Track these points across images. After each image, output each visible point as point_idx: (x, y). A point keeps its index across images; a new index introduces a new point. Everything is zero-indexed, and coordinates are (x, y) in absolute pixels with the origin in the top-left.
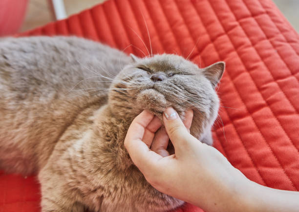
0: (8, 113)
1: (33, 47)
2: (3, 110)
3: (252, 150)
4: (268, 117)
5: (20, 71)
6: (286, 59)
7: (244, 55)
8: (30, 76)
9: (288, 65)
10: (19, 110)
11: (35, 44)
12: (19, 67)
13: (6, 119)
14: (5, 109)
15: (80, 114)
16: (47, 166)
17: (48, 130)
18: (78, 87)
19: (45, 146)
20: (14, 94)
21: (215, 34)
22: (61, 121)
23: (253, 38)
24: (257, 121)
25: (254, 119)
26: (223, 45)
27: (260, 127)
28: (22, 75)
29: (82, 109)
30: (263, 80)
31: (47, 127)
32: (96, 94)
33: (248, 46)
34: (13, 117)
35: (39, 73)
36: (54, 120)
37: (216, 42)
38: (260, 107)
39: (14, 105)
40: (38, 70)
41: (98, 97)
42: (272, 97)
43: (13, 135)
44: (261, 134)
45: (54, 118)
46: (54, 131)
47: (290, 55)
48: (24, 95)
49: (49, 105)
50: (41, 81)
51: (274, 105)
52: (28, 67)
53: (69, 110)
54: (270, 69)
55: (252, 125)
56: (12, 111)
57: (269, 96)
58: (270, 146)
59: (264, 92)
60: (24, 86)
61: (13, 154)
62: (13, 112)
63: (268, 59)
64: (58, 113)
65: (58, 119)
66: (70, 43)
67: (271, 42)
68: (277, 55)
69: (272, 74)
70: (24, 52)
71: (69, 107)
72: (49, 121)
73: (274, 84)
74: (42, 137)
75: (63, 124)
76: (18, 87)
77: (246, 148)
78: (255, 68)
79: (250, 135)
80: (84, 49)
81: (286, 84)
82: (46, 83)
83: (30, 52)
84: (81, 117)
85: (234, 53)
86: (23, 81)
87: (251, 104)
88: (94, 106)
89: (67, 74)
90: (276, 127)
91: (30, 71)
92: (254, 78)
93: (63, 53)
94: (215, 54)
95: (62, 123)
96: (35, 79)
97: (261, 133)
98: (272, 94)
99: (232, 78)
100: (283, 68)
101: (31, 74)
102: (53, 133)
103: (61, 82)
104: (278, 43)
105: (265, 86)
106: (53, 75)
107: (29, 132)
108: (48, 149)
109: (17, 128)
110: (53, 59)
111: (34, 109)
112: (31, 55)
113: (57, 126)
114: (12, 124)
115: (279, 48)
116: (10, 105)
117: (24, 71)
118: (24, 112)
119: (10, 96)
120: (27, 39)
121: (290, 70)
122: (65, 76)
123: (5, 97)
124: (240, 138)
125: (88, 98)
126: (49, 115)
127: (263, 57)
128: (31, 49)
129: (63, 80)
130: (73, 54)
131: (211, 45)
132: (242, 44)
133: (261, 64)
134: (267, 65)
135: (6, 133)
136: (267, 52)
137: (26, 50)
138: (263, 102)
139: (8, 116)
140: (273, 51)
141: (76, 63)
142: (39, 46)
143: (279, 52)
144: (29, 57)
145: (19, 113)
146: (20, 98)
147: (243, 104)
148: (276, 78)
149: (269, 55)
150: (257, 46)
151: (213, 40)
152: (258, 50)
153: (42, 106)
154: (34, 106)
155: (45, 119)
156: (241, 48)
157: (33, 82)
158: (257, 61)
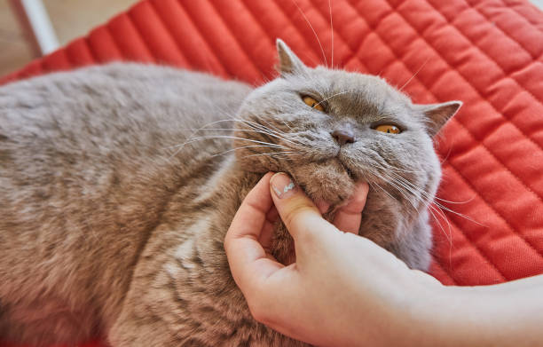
0: (24, 231)
1: (42, 96)
2: (12, 226)
3: (501, 204)
4: (514, 139)
5: (28, 146)
6: (516, 34)
7: (438, 41)
8: (51, 150)
9: (524, 44)
10: (43, 220)
11: (44, 89)
12: (25, 137)
13: (20, 243)
14: (15, 225)
15: (171, 200)
16: (123, 315)
17: (114, 246)
18: (153, 152)
19: (112, 278)
20: (28, 191)
21: (376, 14)
22: (137, 222)
23: (447, 9)
24: (496, 151)
25: (490, 149)
26: (394, 32)
27: (504, 160)
28: (35, 152)
29: (173, 192)
30: (487, 78)
31: (112, 241)
32: (193, 158)
33: (442, 25)
34: (35, 236)
35: (67, 141)
36: (123, 225)
37: (381, 28)
38: (494, 125)
39: (31, 212)
40: (64, 137)
41: (198, 161)
42: (511, 104)
43: (42, 271)
44: (509, 172)
45: (121, 221)
46: (128, 245)
47: (518, 26)
48: (46, 189)
49: (105, 199)
50: (76, 154)
51: (520, 117)
52: (42, 135)
53: (147, 199)
54: (493, 58)
55: (489, 159)
56: (30, 224)
57: (505, 103)
58: (532, 190)
59: (495, 97)
60: (44, 173)
61: (48, 308)
62: (34, 227)
63: (484, 41)
64: (127, 209)
65: (130, 221)
66: (114, 75)
67: (480, 11)
68: (498, 32)
69: (500, 64)
70: (28, 107)
71: (147, 193)
72: (113, 227)
73: (508, 82)
74: (104, 263)
75: (142, 228)
76: (32, 176)
77: (489, 202)
78: (466, 59)
79: (491, 178)
80: (142, 79)
81: (528, 76)
82: (86, 158)
83: (38, 106)
84: (173, 206)
85: (420, 42)
86: (38, 162)
87: (476, 123)
88: (195, 180)
89: (125, 130)
90: (535, 154)
91: (48, 141)
92: (468, 77)
93: (107, 93)
94: (384, 51)
95: (140, 225)
96: (62, 154)
97: (509, 169)
98: (510, 98)
99: (428, 86)
100: (516, 50)
101: (51, 146)
102: (126, 250)
103: (118, 150)
104: (492, 10)
105: (492, 87)
106: (96, 139)
107: (75, 258)
108: (119, 282)
109: (48, 255)
110: (89, 108)
111: (75, 212)
112: (43, 110)
113: (132, 234)
114: (35, 250)
115: (497, 18)
116: (24, 215)
117: (36, 142)
118: (54, 222)
119: (20, 197)
120: (25, 83)
121: (529, 51)
122: (121, 137)
123: (11, 201)
124: (473, 188)
125: (180, 169)
126: (110, 216)
127: (474, 39)
128: (39, 100)
129: (121, 144)
130: (125, 92)
131: (372, 36)
132: (429, 23)
133: (474, 51)
134: (486, 50)
135: (27, 271)
136: (477, 29)
137: (29, 103)
138: (498, 116)
139: (24, 237)
140: (488, 26)
141: (137, 107)
142: (54, 89)
143: (498, 25)
144: (40, 114)
145: (45, 225)
146: (41, 197)
147: (461, 126)
148: (509, 70)
149: (484, 34)
150: (458, 21)
151: (373, 26)
152: (461, 29)
153: (90, 202)
154: (73, 206)
155: (103, 226)
156: (430, 31)
157: (59, 160)
158: (464, 48)
